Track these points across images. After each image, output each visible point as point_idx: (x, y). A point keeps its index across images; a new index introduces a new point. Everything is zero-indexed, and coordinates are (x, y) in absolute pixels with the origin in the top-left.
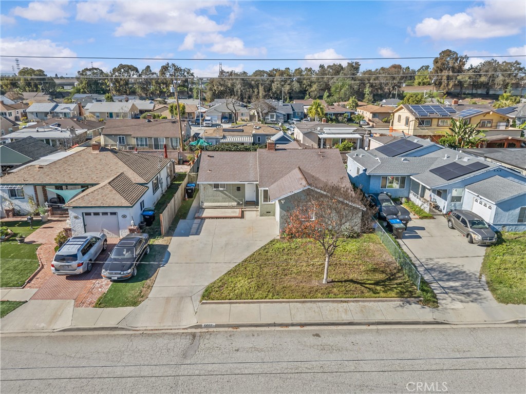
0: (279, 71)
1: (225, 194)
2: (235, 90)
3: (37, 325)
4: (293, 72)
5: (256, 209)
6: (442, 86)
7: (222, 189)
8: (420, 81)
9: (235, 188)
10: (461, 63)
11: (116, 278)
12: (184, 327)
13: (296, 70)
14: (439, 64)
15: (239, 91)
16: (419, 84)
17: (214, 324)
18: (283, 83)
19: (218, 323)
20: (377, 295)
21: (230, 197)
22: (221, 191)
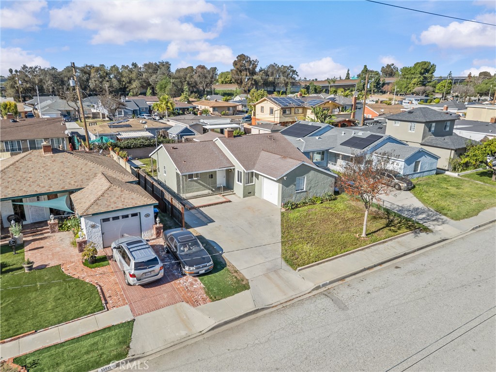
0: (94, 67)
1: (199, 183)
2: (44, 87)
3: (177, 334)
4: (109, 69)
5: (232, 193)
6: (243, 85)
7: (196, 179)
8: (223, 80)
9: (208, 176)
10: (254, 66)
11: (203, 272)
12: (308, 291)
13: (112, 67)
14: (238, 66)
15: (50, 88)
16: (222, 82)
17: (328, 282)
18: (101, 80)
19: (330, 280)
20: (397, 233)
21: (203, 186)
22: (195, 181)
